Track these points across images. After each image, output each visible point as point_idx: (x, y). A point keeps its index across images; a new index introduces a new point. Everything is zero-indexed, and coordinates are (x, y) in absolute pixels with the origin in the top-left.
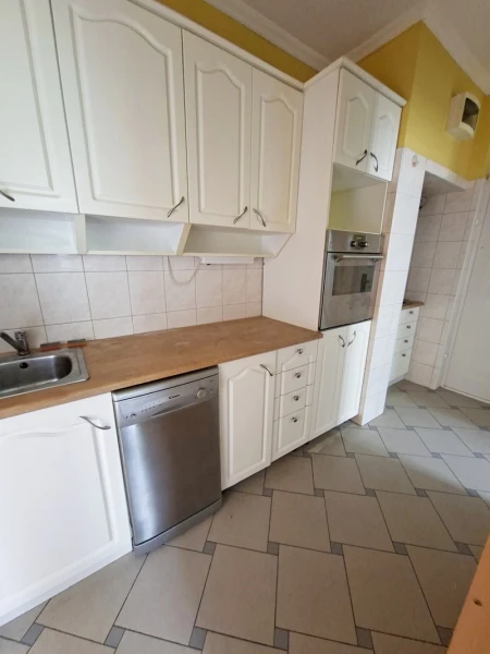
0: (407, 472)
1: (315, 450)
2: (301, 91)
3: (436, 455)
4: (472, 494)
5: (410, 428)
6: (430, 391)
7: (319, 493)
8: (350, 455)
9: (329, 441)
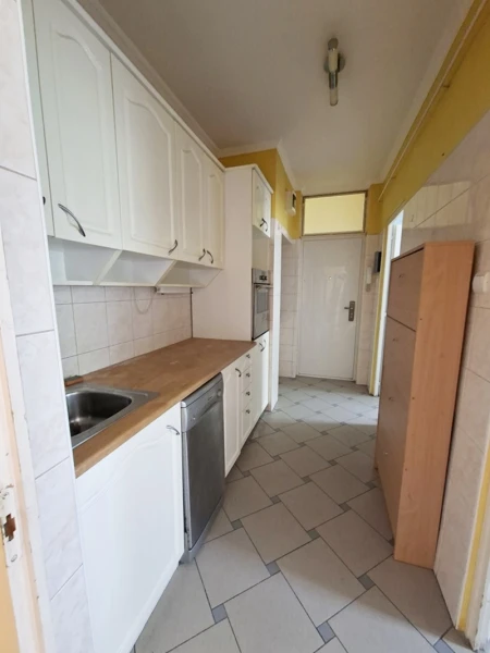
0: (312, 427)
1: (256, 435)
2: (223, 171)
3: (318, 412)
4: (343, 424)
5: (298, 403)
6: (293, 379)
7: (277, 458)
8: (278, 430)
9: (259, 427)
